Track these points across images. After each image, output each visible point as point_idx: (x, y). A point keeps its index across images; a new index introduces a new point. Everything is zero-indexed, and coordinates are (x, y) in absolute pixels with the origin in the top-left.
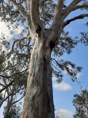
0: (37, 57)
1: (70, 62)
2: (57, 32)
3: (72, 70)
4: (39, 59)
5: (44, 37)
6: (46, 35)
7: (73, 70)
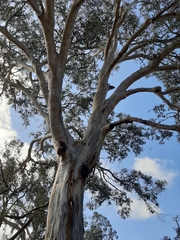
0: (58, 202)
1: (140, 173)
2: (94, 145)
3: (146, 189)
4: (61, 204)
5: (71, 161)
6: (74, 156)
7: (150, 188)
